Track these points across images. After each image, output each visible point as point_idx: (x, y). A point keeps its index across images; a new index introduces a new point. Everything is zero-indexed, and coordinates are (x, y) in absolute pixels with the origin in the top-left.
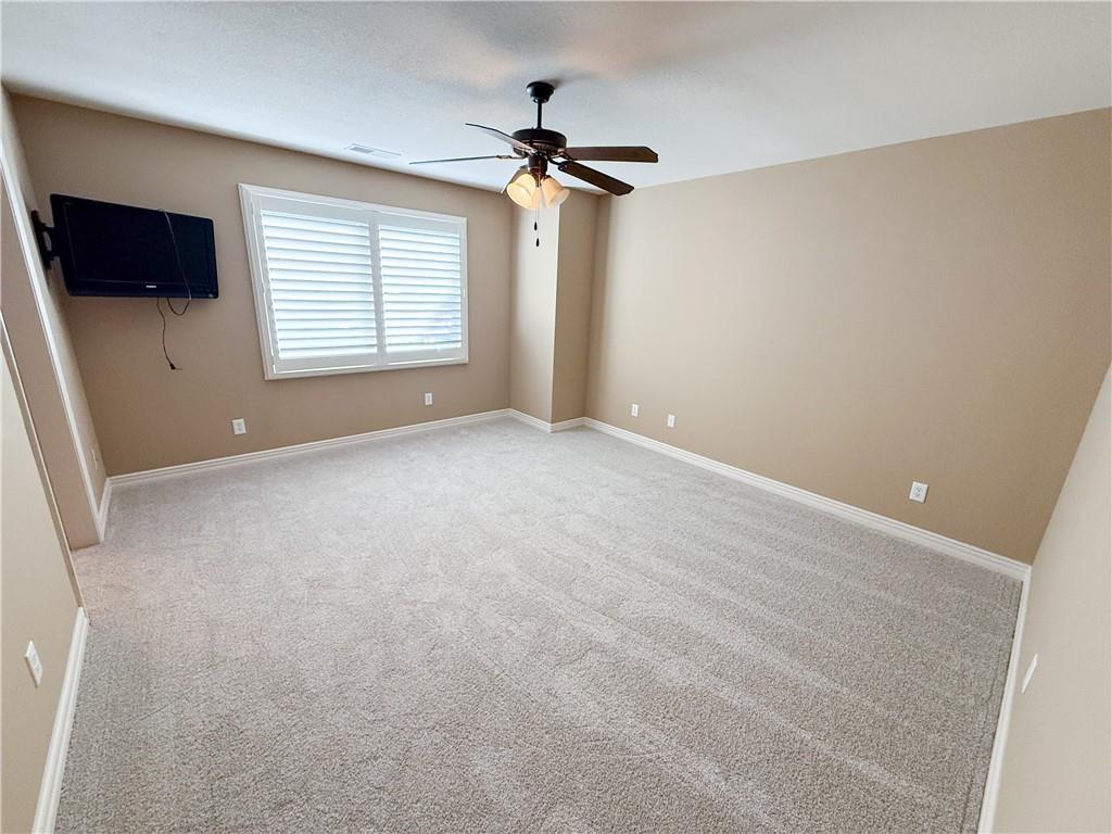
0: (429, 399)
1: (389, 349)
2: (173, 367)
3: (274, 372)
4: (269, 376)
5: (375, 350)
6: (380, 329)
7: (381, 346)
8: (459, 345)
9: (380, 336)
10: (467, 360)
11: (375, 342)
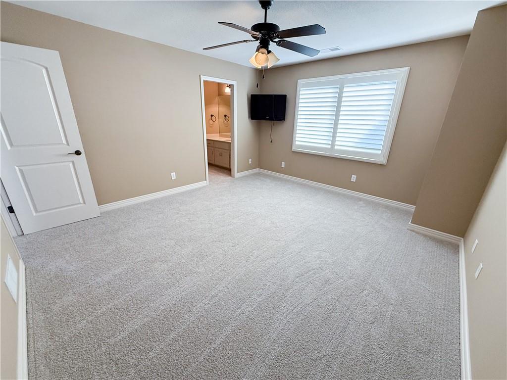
0: (354, 178)
1: (336, 147)
2: (271, 142)
3: (294, 149)
4: (293, 150)
5: (330, 147)
6: (334, 137)
7: (333, 145)
8: (379, 152)
9: (333, 141)
10: (385, 163)
11: (330, 143)
